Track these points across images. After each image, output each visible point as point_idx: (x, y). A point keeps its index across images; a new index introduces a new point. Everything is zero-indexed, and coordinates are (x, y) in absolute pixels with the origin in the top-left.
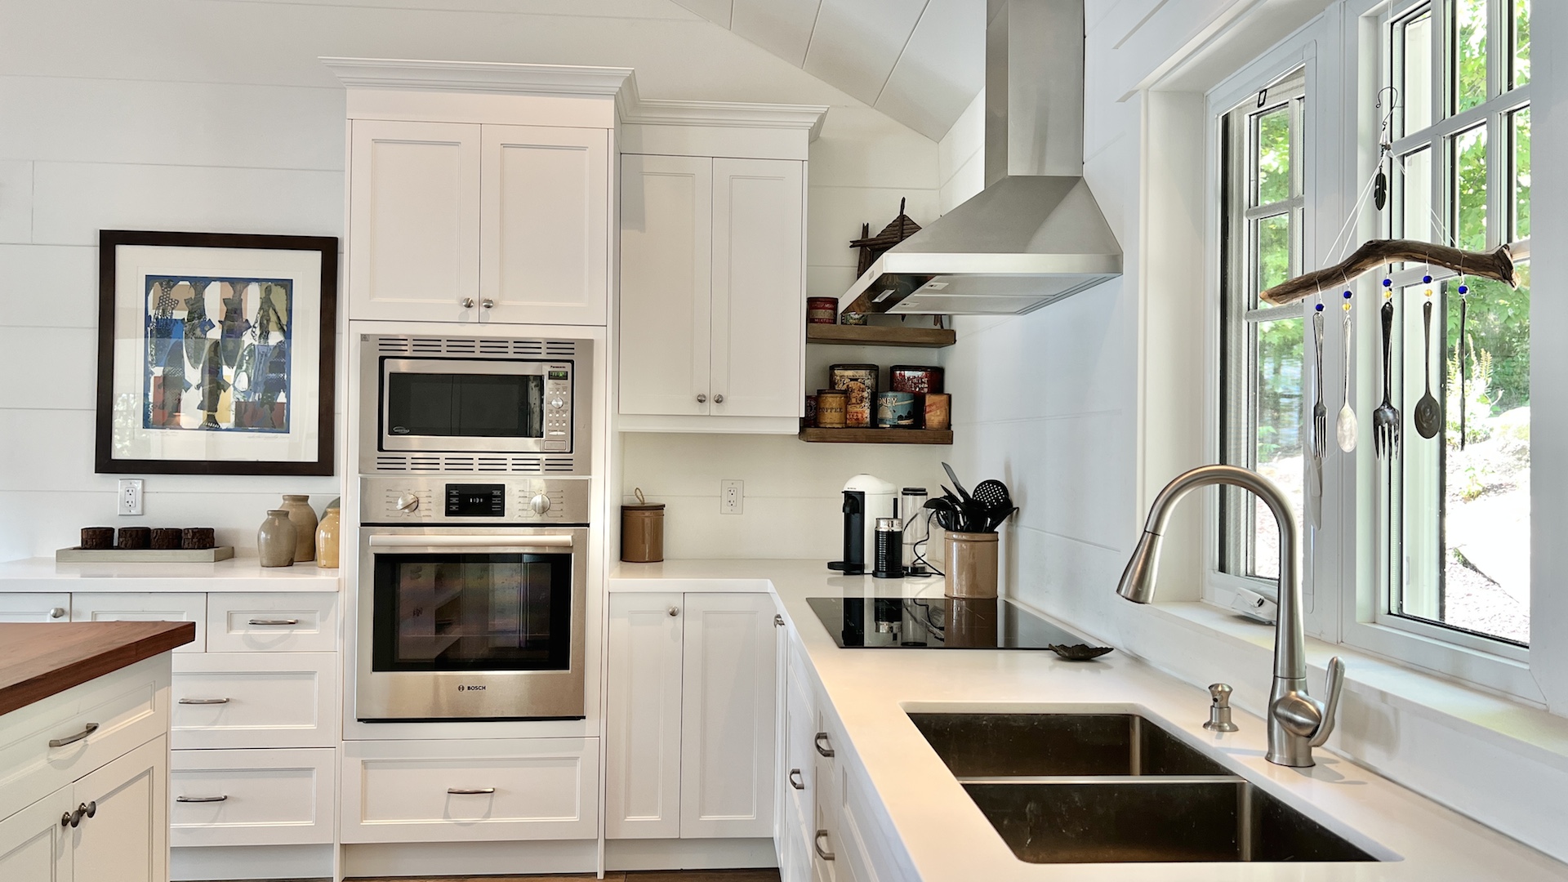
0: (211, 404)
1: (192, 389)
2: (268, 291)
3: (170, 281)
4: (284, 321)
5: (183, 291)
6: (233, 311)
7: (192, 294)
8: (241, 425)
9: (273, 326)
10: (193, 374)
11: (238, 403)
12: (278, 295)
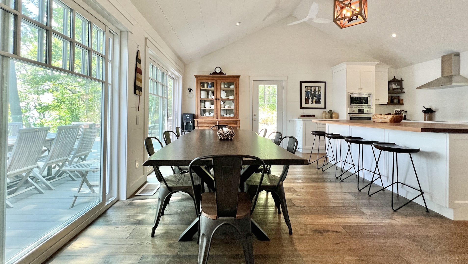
0: (312, 101)
1: (310, 99)
2: (319, 88)
3: (308, 87)
4: (320, 91)
5: (309, 88)
6: (315, 90)
7: (310, 88)
8: (316, 103)
9: (319, 92)
10: (310, 97)
11: (315, 101)
12: (320, 88)
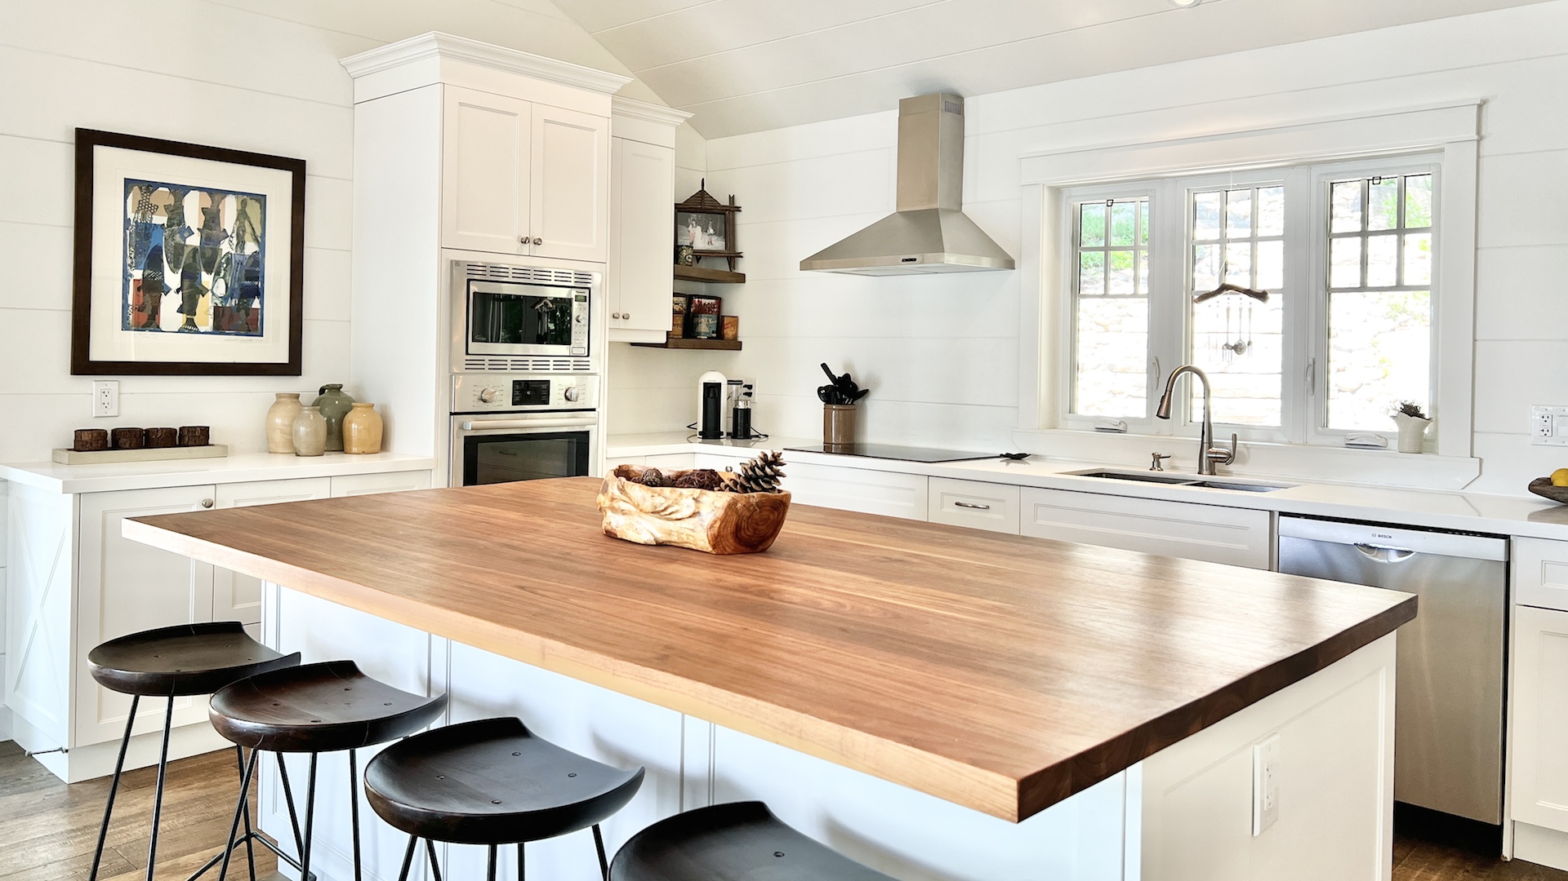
9: (248, 237)
